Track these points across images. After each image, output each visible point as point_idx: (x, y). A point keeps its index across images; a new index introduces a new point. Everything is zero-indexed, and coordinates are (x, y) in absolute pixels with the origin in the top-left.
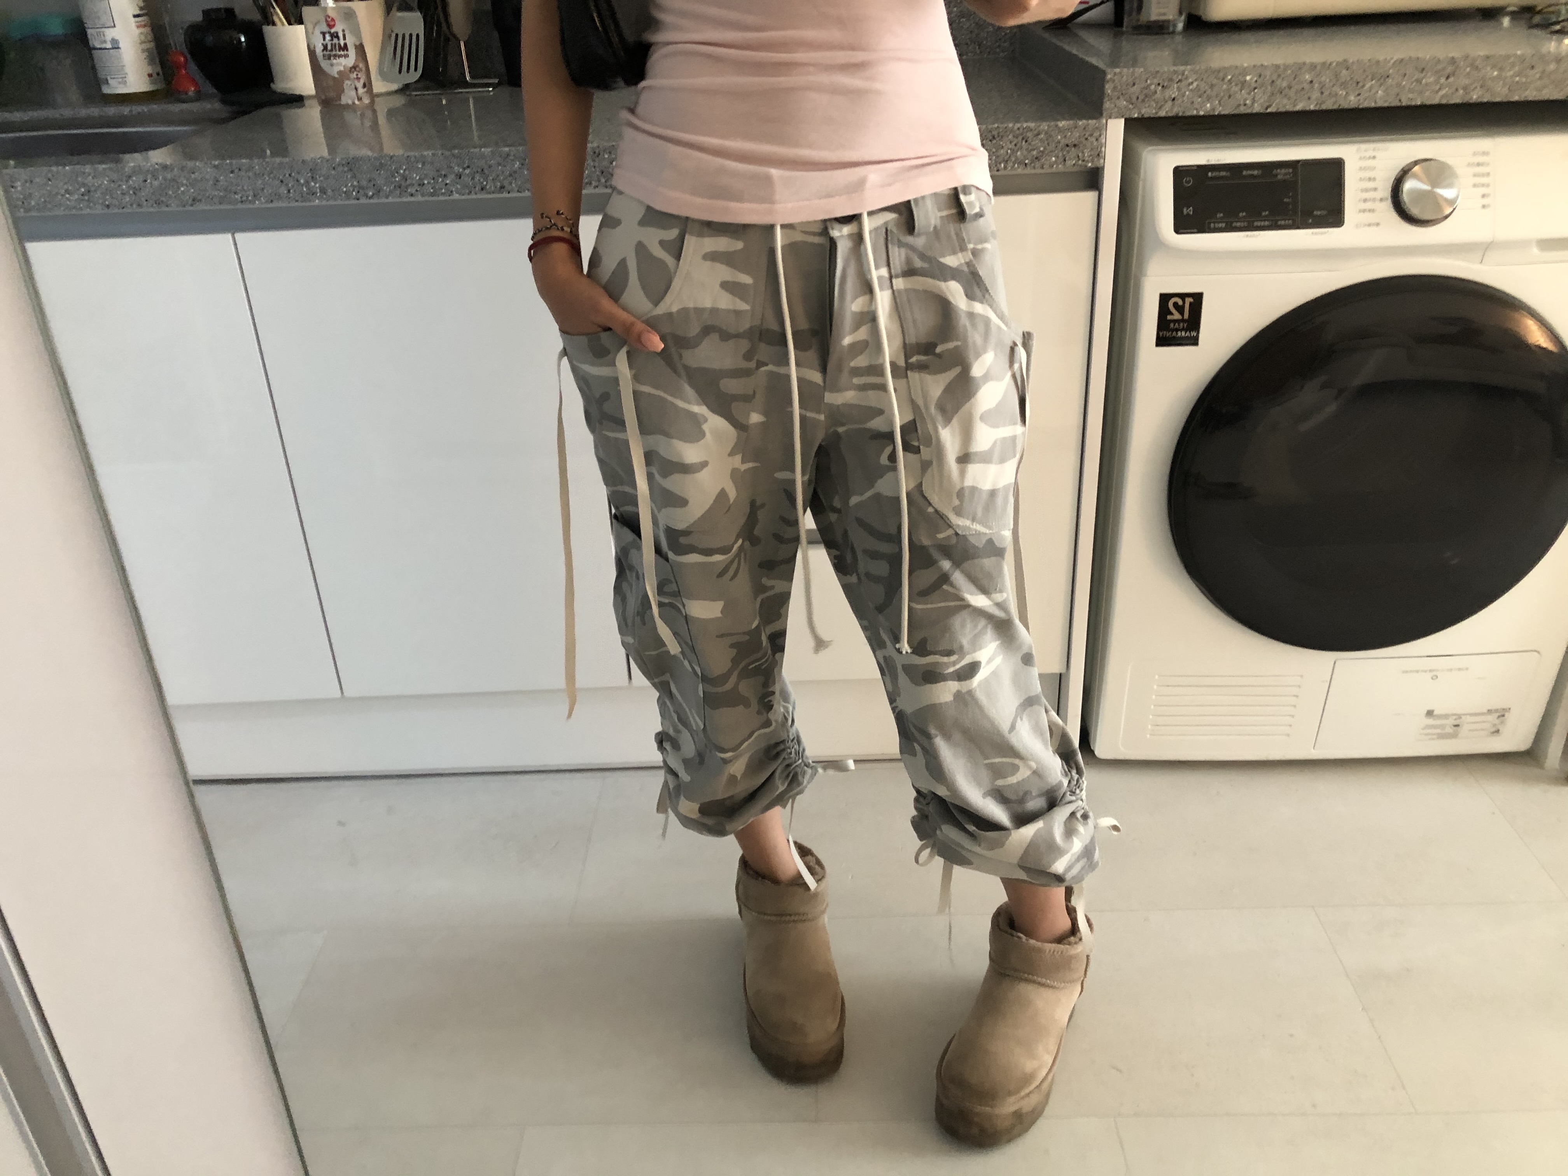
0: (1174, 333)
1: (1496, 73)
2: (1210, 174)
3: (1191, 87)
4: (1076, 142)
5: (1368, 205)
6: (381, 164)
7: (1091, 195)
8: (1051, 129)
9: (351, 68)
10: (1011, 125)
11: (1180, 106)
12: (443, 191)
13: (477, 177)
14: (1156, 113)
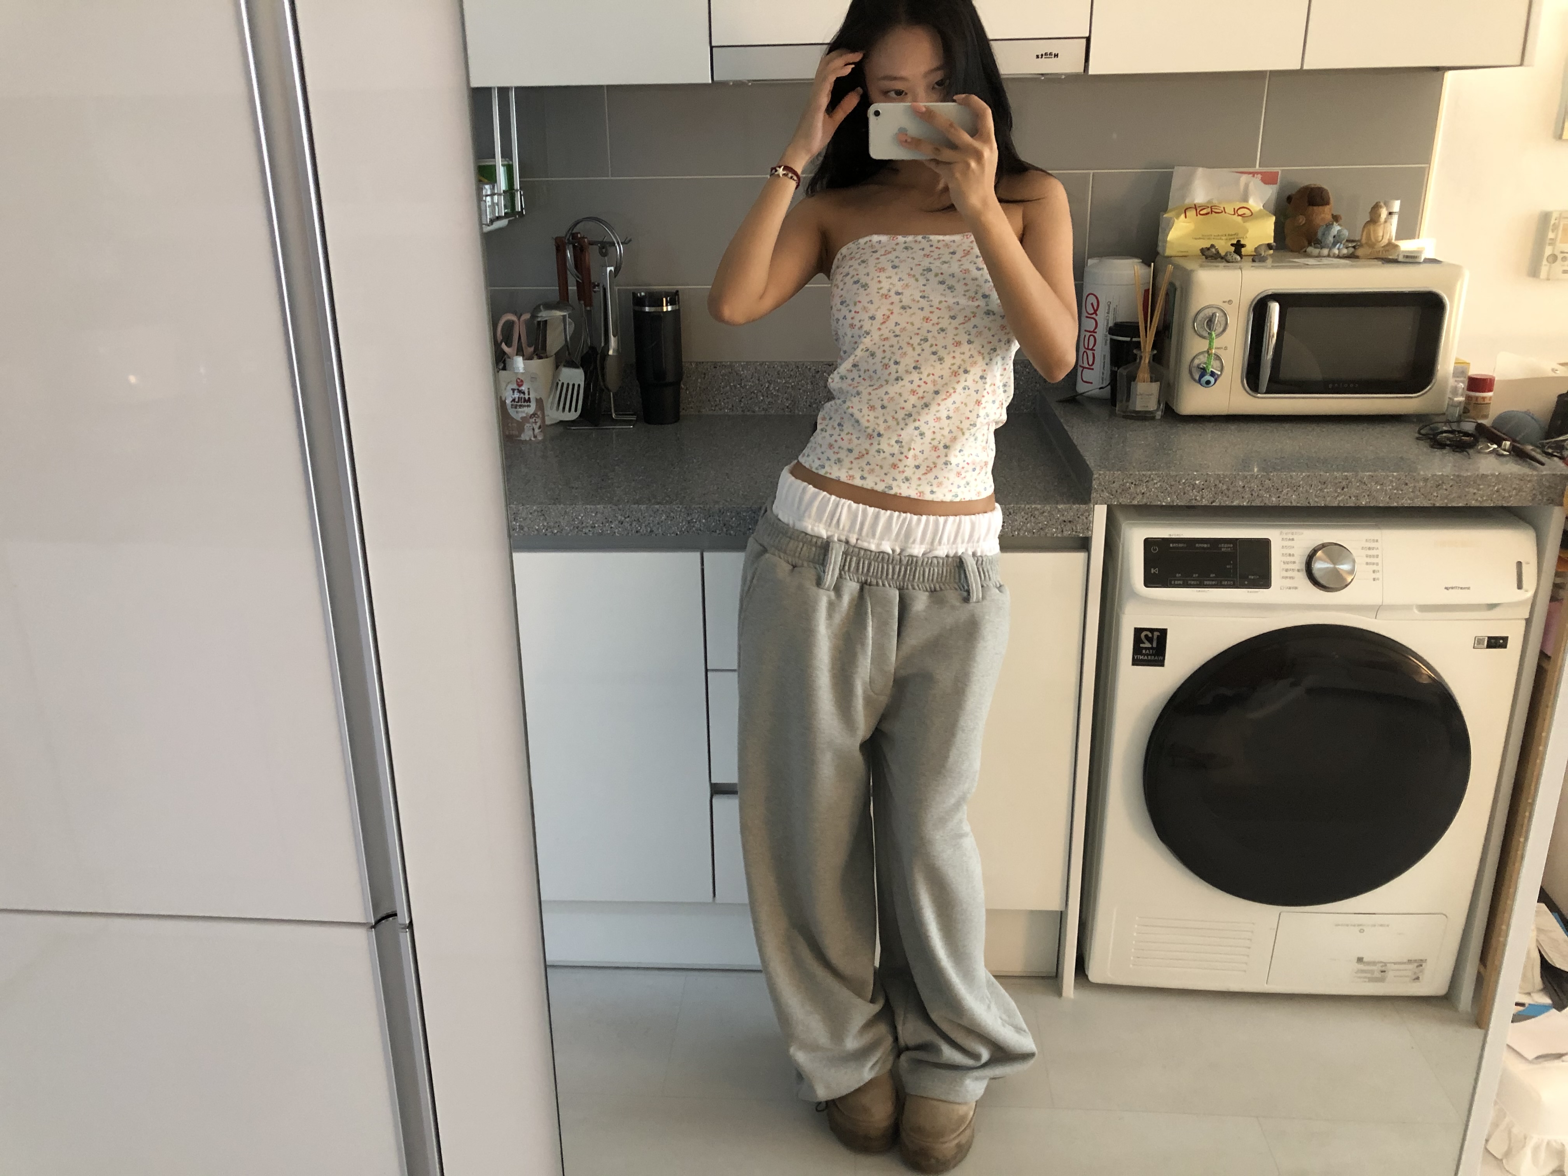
0: (1145, 657)
1: (1378, 487)
2: (1171, 545)
3: (1156, 486)
4: (1071, 520)
5: (1289, 574)
6: (566, 511)
7: (1083, 556)
8: (1052, 509)
9: (532, 415)
10: (1023, 506)
11: (1148, 498)
12: (609, 532)
13: (634, 523)
14: (1131, 502)
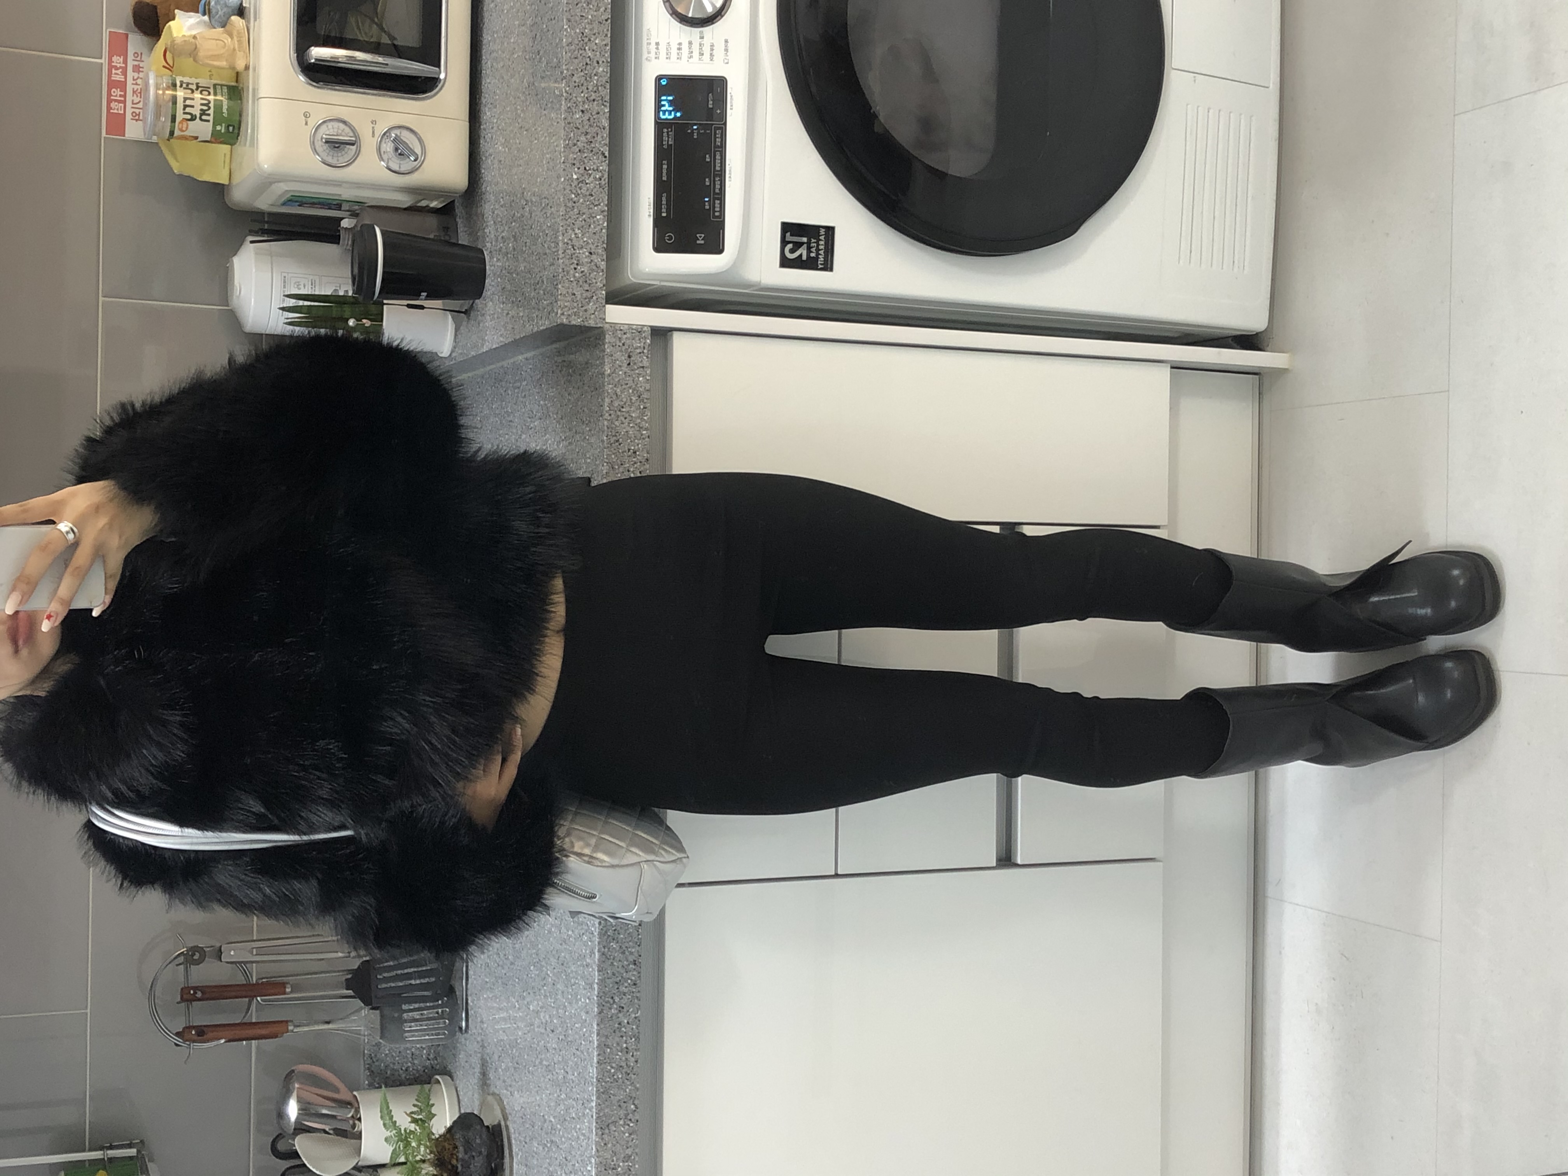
0: (820, 252)
2: (664, 215)
3: (580, 235)
4: (627, 355)
5: (707, 50)
6: (603, 1093)
7: (677, 337)
8: (611, 382)
10: (606, 423)
11: (597, 246)
12: (634, 1027)
13: (623, 989)
14: (603, 271)
